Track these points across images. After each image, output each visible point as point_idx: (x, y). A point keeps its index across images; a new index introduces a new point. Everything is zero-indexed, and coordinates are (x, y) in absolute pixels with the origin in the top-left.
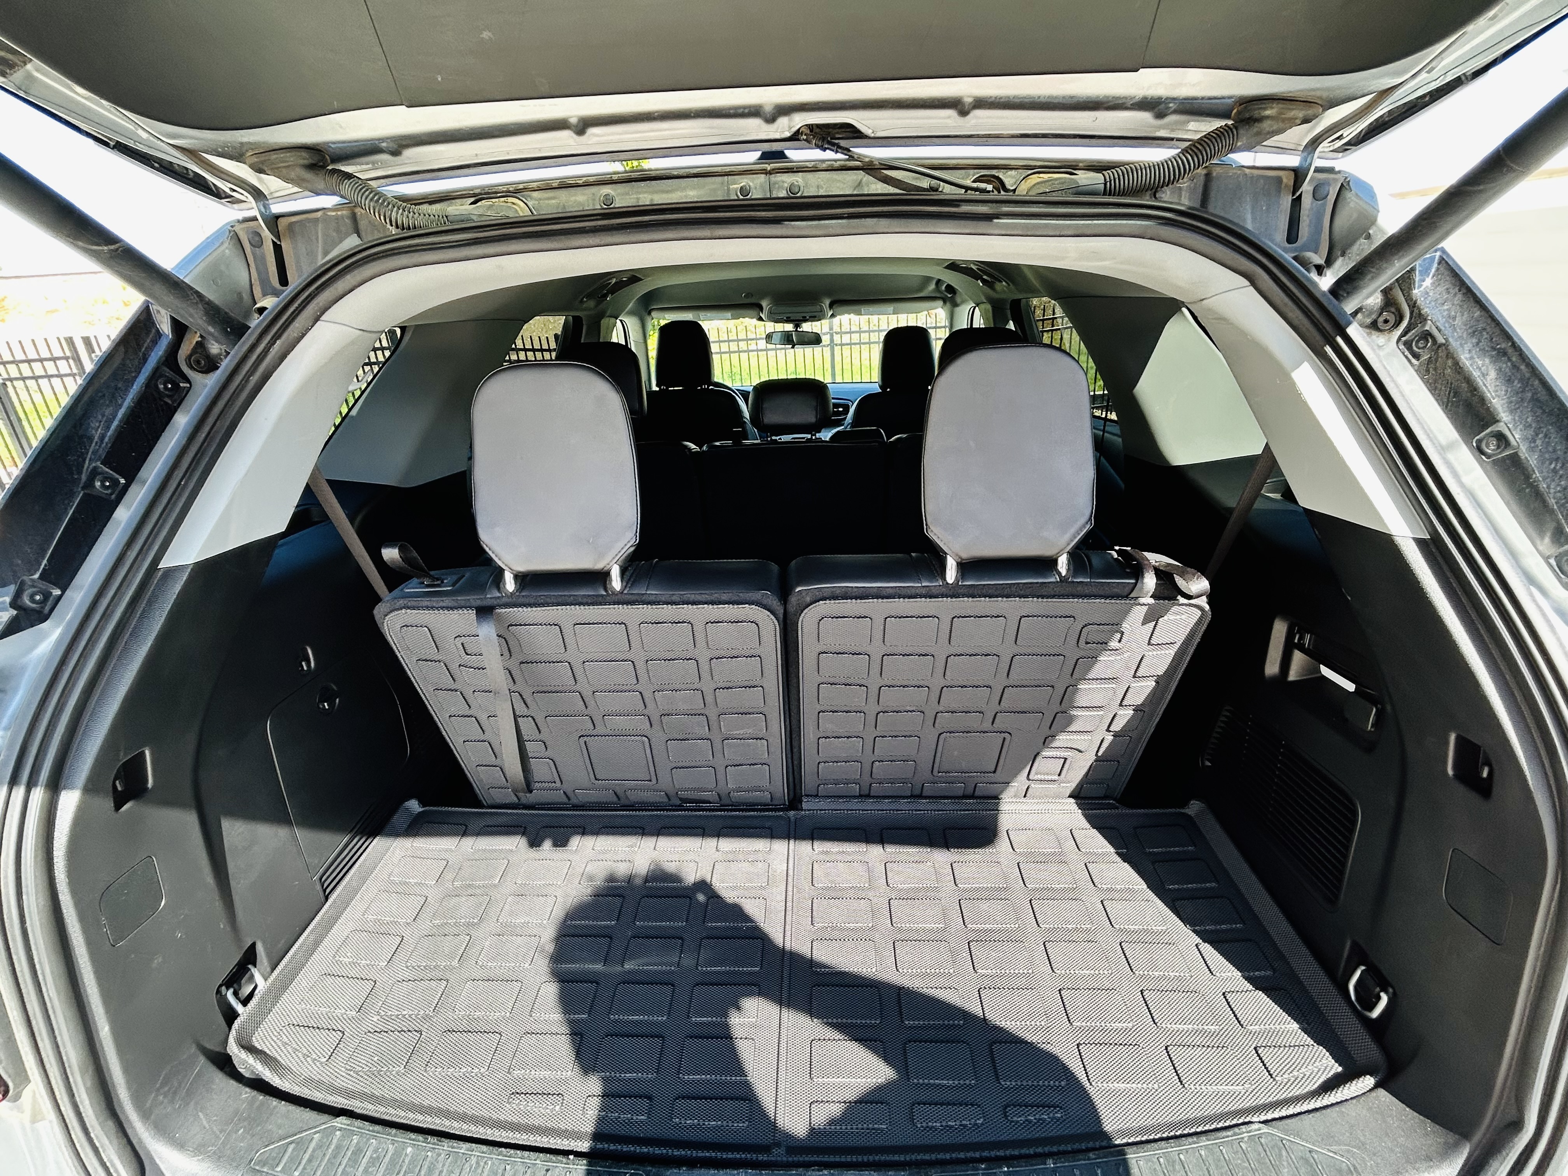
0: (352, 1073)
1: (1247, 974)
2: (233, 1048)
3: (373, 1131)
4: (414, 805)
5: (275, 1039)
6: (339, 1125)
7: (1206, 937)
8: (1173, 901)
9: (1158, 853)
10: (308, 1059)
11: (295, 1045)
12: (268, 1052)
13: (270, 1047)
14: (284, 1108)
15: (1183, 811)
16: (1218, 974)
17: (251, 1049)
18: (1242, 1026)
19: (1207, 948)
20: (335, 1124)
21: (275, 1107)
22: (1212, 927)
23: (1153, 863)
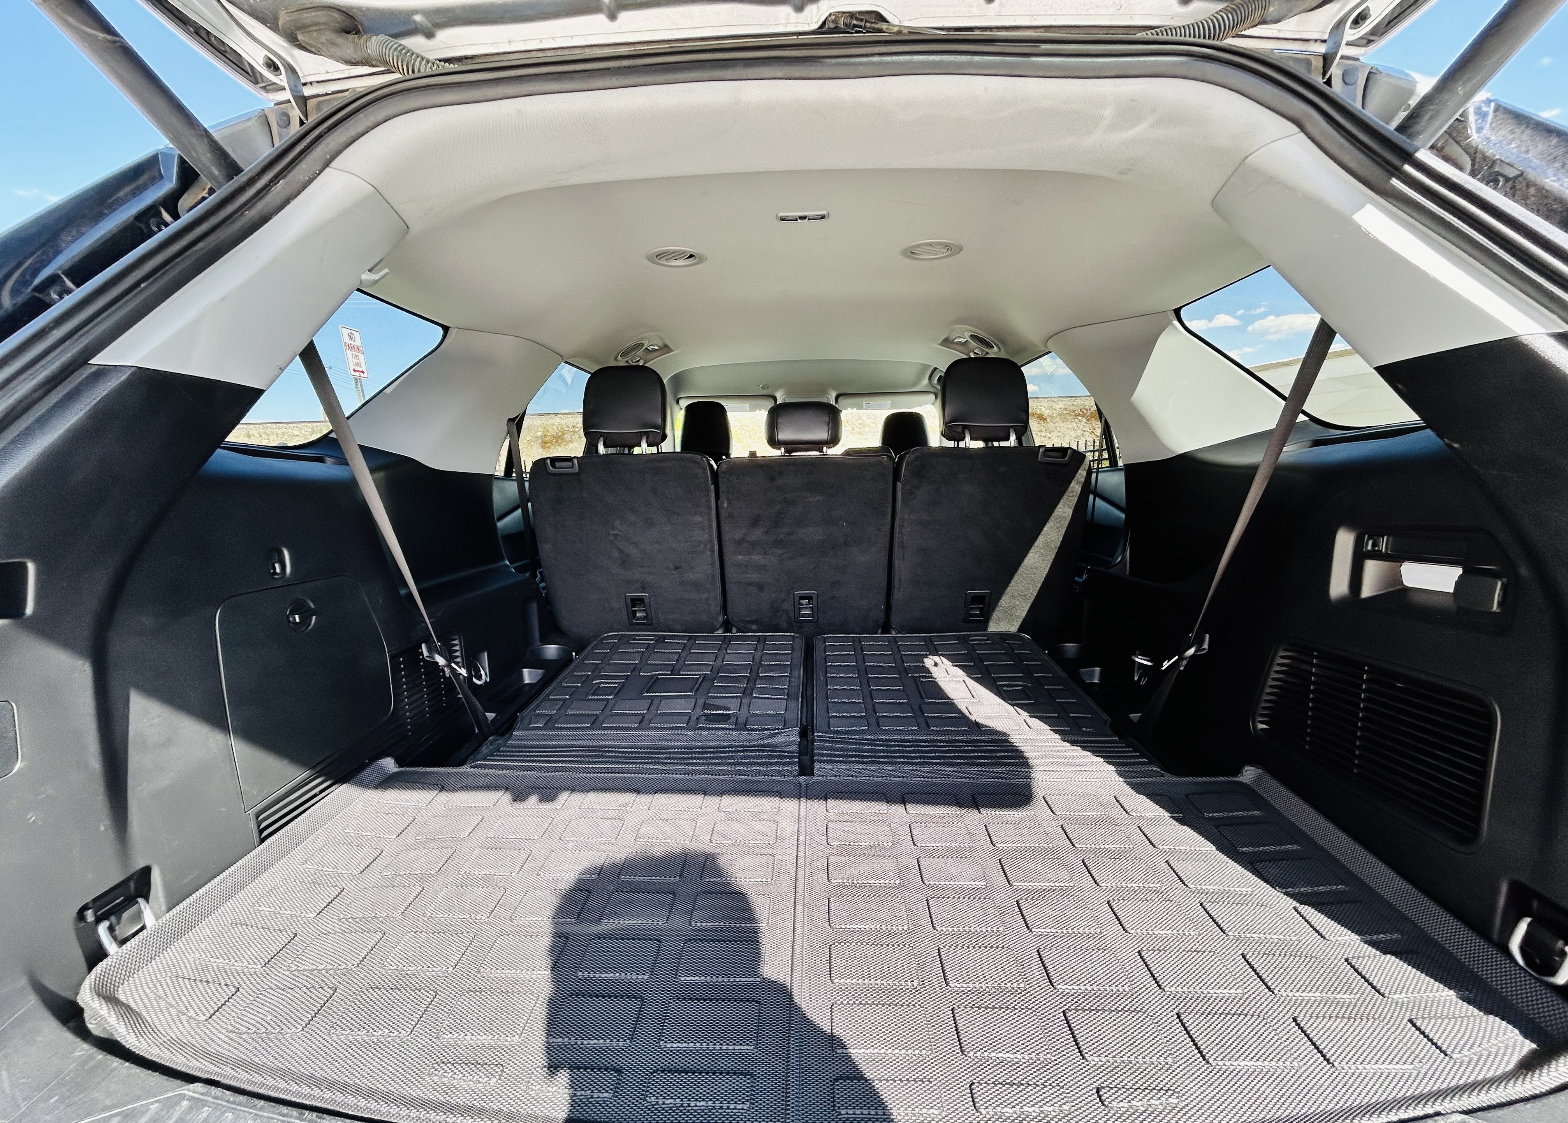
0: (233, 1036)
1: (1369, 938)
2: (86, 998)
3: (234, 1103)
4: (389, 764)
5: (148, 991)
6: (191, 1094)
7: (1302, 899)
8: (1252, 864)
9: (1219, 818)
10: (184, 1018)
11: (170, 1000)
12: (133, 1006)
13: (138, 1001)
14: (125, 1071)
15: (1237, 779)
16: (1332, 938)
17: (111, 999)
18: (1383, 995)
19: (1306, 910)
20: (186, 1092)
21: (115, 1069)
22: (1309, 889)
23: (1217, 827)
